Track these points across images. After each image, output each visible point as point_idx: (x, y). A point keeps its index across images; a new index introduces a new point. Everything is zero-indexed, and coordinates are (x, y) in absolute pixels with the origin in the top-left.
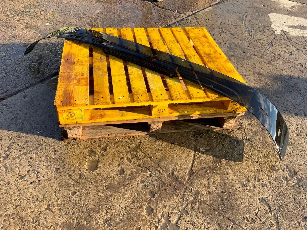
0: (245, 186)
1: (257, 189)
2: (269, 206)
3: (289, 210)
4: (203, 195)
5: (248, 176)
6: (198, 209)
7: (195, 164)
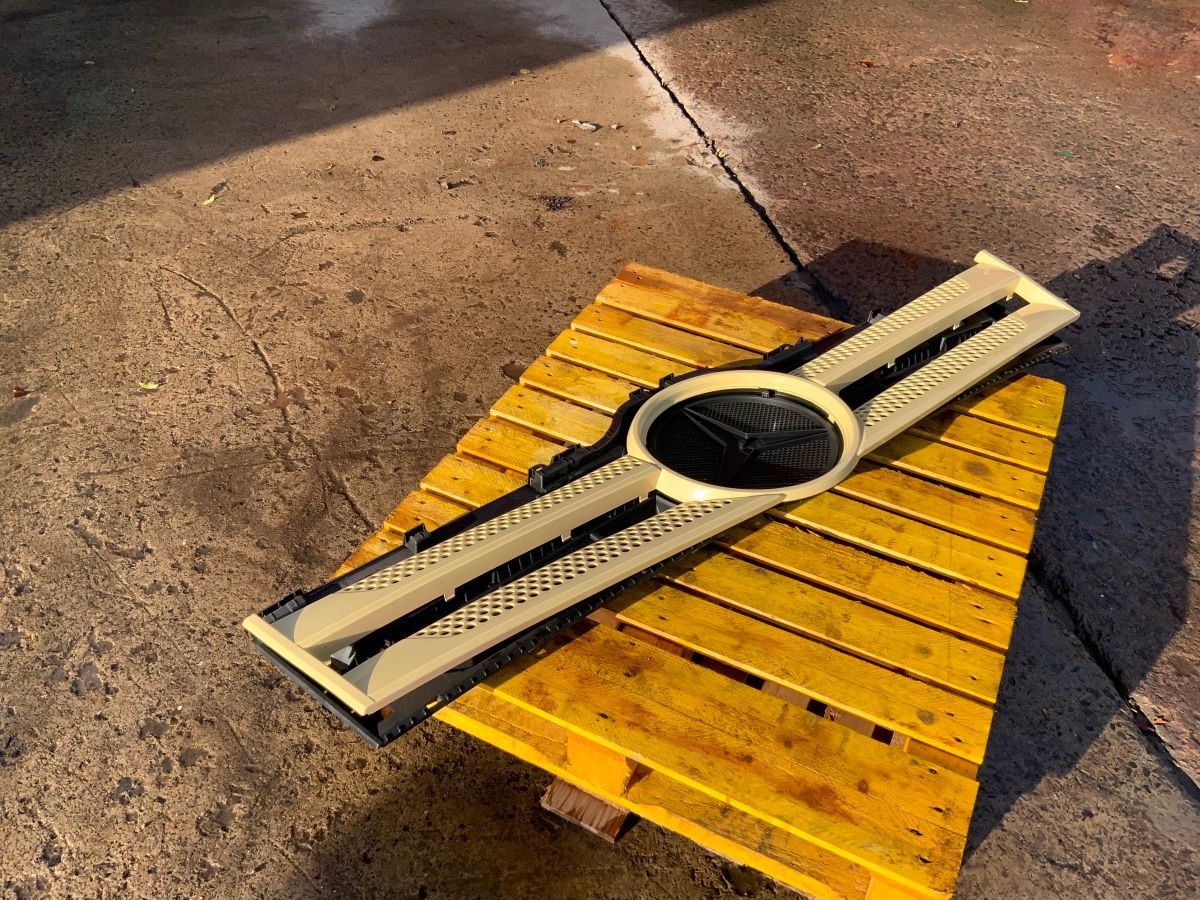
0: (198, 553)
1: (164, 567)
2: (119, 554)
3: (66, 580)
4: (276, 472)
5: (206, 577)
6: (265, 448)
7: (347, 507)
